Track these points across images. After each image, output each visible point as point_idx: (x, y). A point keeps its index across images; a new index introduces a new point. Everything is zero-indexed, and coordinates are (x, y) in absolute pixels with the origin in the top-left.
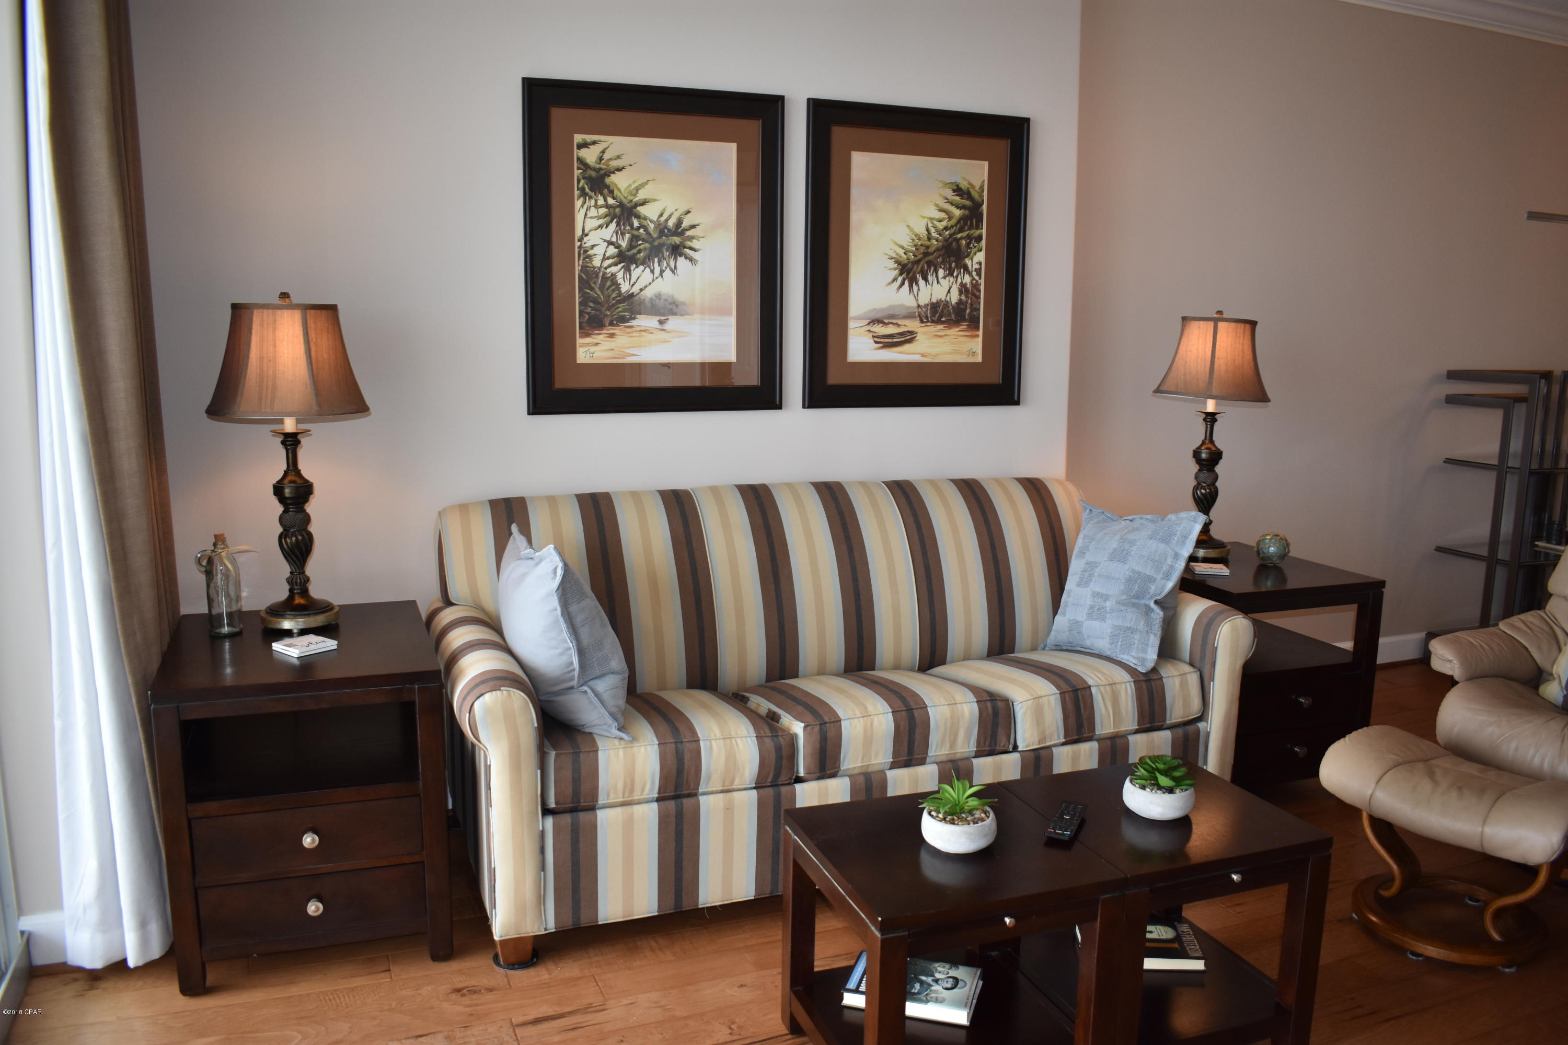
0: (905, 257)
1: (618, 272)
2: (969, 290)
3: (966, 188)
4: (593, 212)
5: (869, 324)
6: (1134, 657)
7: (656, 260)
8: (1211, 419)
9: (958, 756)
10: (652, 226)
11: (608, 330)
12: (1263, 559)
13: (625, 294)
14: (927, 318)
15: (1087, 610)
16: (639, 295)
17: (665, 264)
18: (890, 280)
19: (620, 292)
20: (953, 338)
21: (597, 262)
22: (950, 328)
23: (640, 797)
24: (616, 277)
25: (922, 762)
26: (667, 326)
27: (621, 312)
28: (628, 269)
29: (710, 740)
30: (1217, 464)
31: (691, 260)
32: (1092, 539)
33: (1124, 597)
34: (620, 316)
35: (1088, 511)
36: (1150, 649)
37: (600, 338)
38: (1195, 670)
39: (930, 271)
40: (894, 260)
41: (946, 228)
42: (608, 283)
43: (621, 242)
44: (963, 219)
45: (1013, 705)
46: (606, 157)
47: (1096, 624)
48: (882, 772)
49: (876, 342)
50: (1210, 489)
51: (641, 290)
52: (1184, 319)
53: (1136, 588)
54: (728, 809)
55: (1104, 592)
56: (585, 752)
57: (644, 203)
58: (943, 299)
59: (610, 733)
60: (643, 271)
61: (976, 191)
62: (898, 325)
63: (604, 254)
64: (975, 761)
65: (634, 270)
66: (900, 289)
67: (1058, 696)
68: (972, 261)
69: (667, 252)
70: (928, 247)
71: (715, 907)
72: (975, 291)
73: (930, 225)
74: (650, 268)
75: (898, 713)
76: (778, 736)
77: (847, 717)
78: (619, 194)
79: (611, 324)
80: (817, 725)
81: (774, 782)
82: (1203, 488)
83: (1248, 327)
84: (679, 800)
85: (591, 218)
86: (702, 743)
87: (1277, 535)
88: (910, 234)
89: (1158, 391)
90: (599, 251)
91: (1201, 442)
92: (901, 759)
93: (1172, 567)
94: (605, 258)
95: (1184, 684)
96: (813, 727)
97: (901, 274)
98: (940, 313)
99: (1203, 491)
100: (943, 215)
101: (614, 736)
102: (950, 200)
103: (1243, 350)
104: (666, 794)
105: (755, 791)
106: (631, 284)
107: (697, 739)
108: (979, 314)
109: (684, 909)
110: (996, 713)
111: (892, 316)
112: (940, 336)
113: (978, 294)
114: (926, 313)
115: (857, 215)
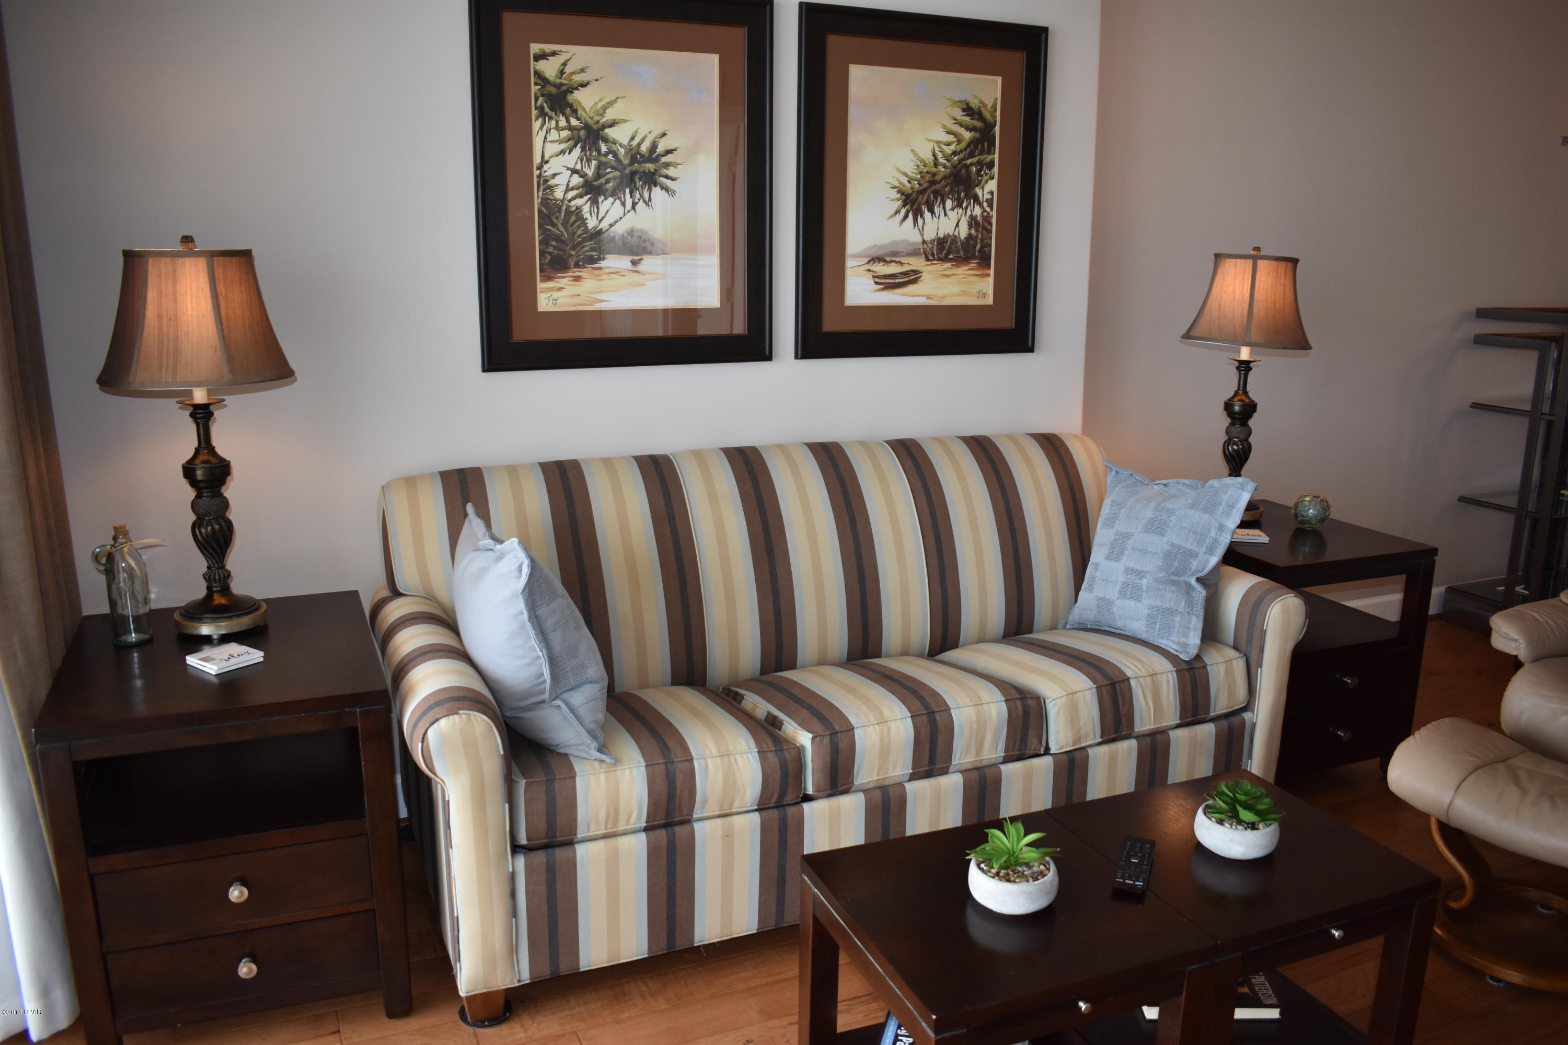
0: (909, 185)
1: (584, 205)
2: (979, 223)
3: (977, 107)
4: (554, 135)
5: (868, 262)
6: (1174, 643)
7: (627, 190)
8: (1245, 367)
9: (985, 763)
10: (622, 151)
11: (574, 272)
12: (1301, 522)
13: (593, 230)
14: (933, 255)
15: (1118, 587)
16: (608, 231)
17: (638, 196)
18: (893, 212)
19: (587, 228)
20: (961, 278)
21: (559, 194)
22: (958, 267)
23: (626, 827)
24: (581, 211)
25: (945, 771)
26: (640, 267)
27: (588, 251)
28: (595, 202)
29: (705, 758)
30: (1250, 417)
31: (668, 190)
32: (1121, 506)
33: (1162, 574)
34: (587, 256)
35: (1114, 472)
36: (1192, 633)
37: (564, 281)
38: (1241, 655)
39: (936, 202)
40: (896, 190)
41: (954, 153)
42: (573, 218)
43: (586, 170)
44: (973, 143)
45: (1045, 702)
46: (568, 70)
47: (1131, 604)
48: (901, 785)
49: (876, 283)
50: (1243, 445)
51: (611, 226)
52: (1218, 256)
53: (1176, 564)
54: (727, 836)
55: (1138, 567)
56: (560, 779)
57: (612, 124)
58: (951, 234)
59: (589, 754)
60: (613, 204)
61: (987, 110)
62: (902, 264)
63: (568, 185)
64: (1003, 767)
65: (602, 202)
66: (904, 223)
67: (1095, 690)
68: (983, 191)
69: (639, 182)
70: (934, 175)
71: (714, 943)
72: (986, 224)
73: (937, 149)
74: (620, 200)
75: (918, 717)
76: (783, 750)
77: (860, 725)
78: (584, 114)
79: (577, 265)
80: (827, 735)
81: (779, 802)
82: (1235, 443)
83: (1290, 265)
84: (670, 829)
85: (552, 142)
86: (696, 763)
87: (1317, 497)
88: (915, 159)
89: (1187, 336)
90: (561, 181)
91: (1234, 392)
92: (922, 769)
93: (1216, 540)
94: (568, 189)
95: (1229, 671)
96: (822, 737)
97: (904, 206)
98: (948, 250)
99: (1235, 447)
100: (951, 138)
101: (594, 758)
102: (959, 121)
103: (1284, 291)
104: (655, 823)
105: (757, 815)
106: (599, 219)
107: (690, 758)
108: (990, 251)
109: (677, 949)
110: (1026, 714)
111: (895, 254)
112: (947, 276)
113: (989, 227)
114: (931, 249)
115: (855, 138)
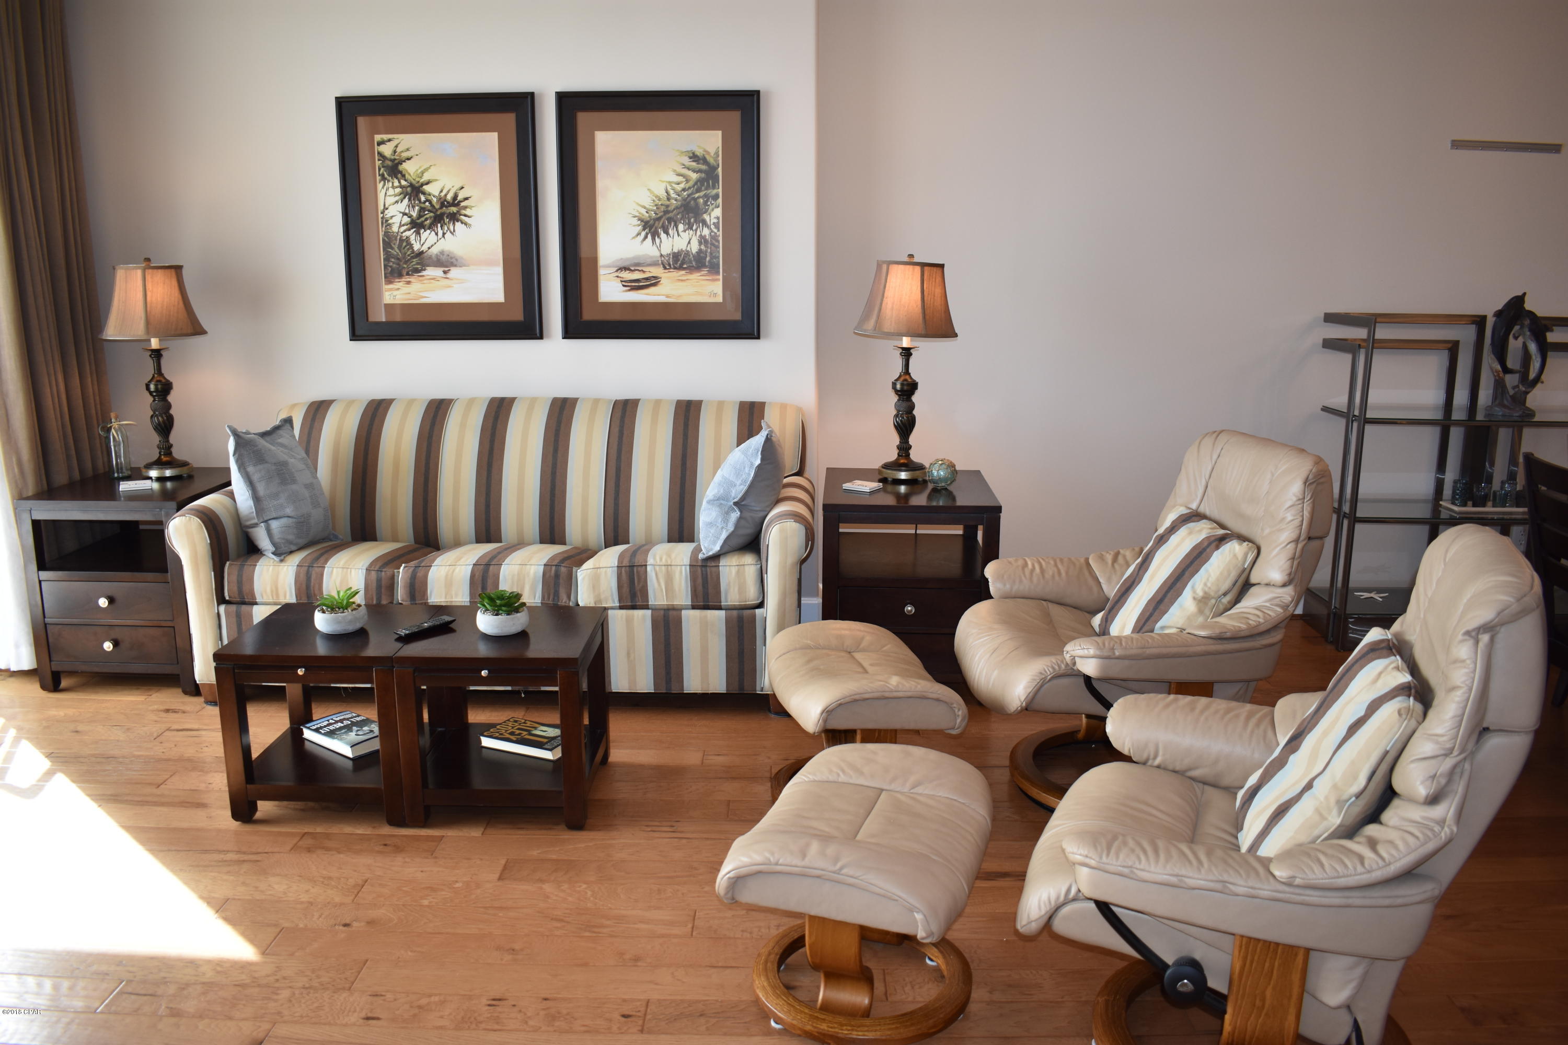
0: (647, 215)
1: (411, 235)
2: (708, 241)
3: (702, 155)
4: (391, 192)
5: (617, 271)
6: (709, 545)
7: (439, 225)
8: (907, 353)
10: (435, 200)
11: (406, 279)
13: (417, 251)
14: (669, 265)
16: (427, 252)
17: (446, 228)
18: (635, 234)
19: (413, 250)
20: (695, 282)
21: (395, 229)
22: (691, 274)
24: (410, 239)
26: (449, 275)
27: (415, 265)
28: (418, 233)
30: (913, 393)
31: (466, 224)
34: (414, 268)
37: (399, 284)
39: (670, 226)
40: (637, 218)
41: (684, 190)
42: (404, 244)
43: (412, 213)
44: (700, 181)
46: (399, 150)
49: (624, 286)
50: (909, 418)
51: (429, 248)
56: (249, 565)
57: (428, 183)
58: (684, 249)
59: (270, 554)
60: (430, 234)
61: (711, 156)
62: (644, 272)
63: (401, 223)
65: (423, 233)
66: (644, 242)
67: (615, 568)
68: (710, 217)
69: (447, 219)
70: (667, 206)
72: (714, 242)
73: (669, 188)
74: (435, 232)
78: (409, 177)
79: (408, 274)
82: (902, 416)
85: (389, 196)
88: (651, 196)
90: (396, 221)
94: (401, 226)
95: (742, 573)
97: (644, 230)
98: (682, 261)
100: (681, 179)
101: (271, 557)
102: (687, 166)
104: (300, 601)
106: (421, 244)
108: (719, 262)
110: (558, 576)
111: (638, 264)
112: (682, 280)
113: (717, 244)
114: (668, 261)
115: (603, 182)
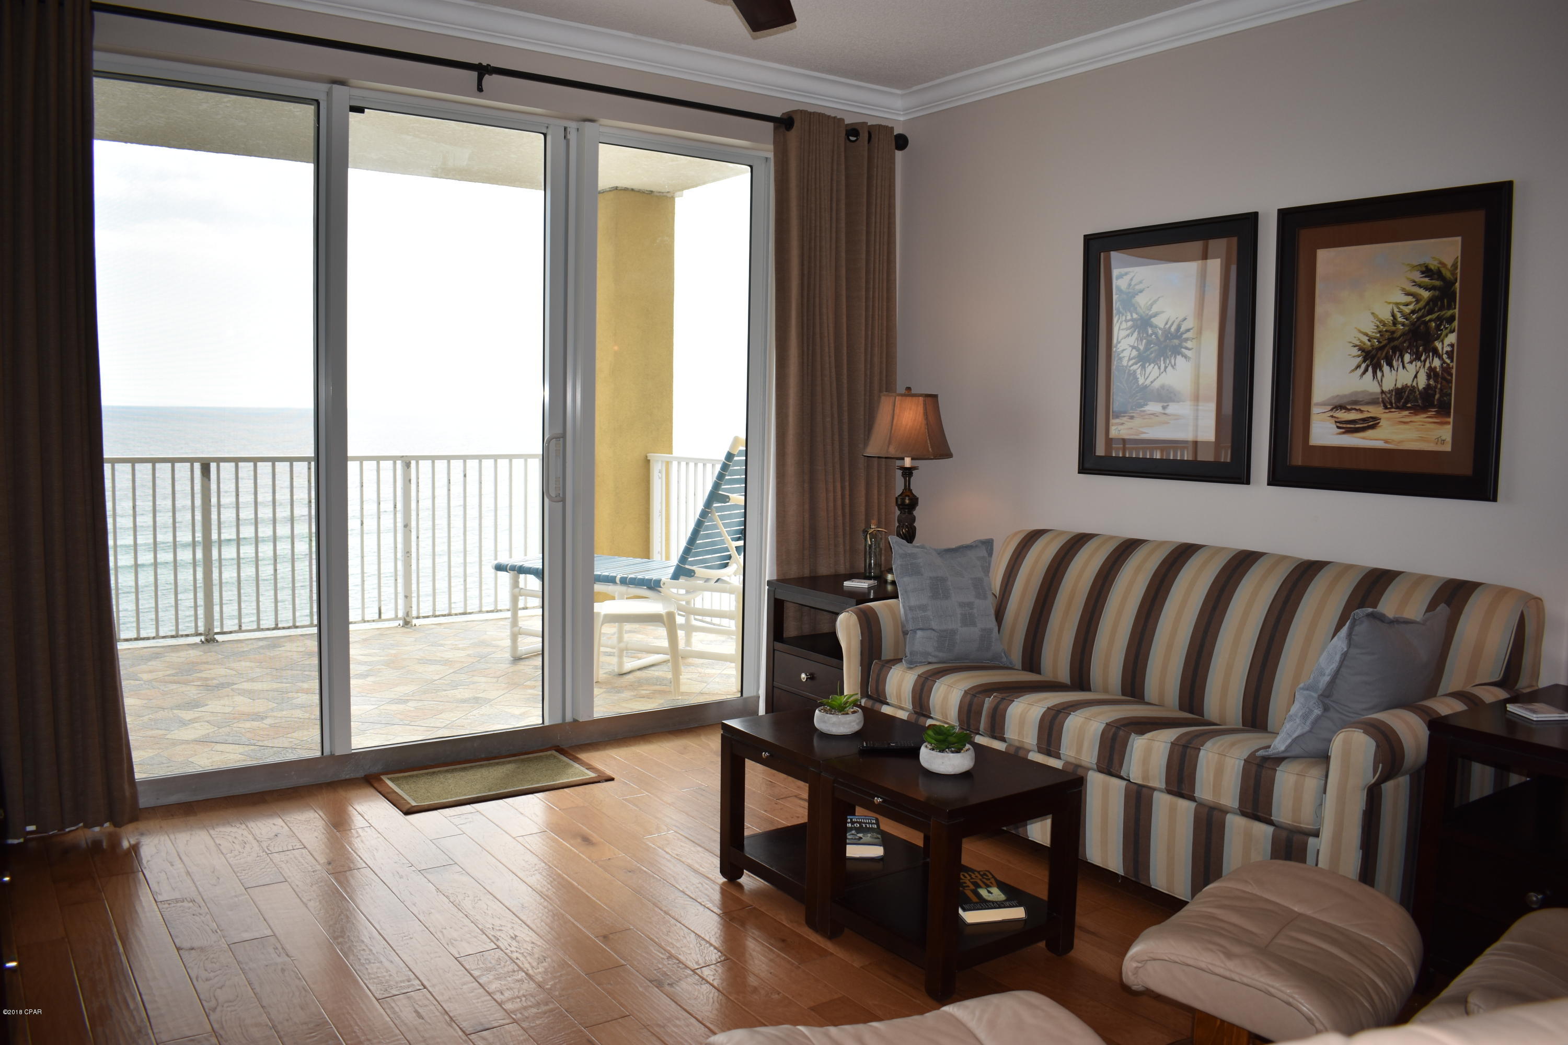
0: (1369, 343)
1: (1138, 369)
2: (1438, 374)
3: (1436, 268)
4: (1124, 326)
5: (1332, 410)
7: (1162, 359)
9: (1081, 763)
10: (1160, 332)
11: (1131, 414)
13: (1142, 386)
14: (1391, 404)
16: (1150, 387)
17: (1168, 362)
18: (1354, 367)
19: (1139, 385)
20: (1420, 425)
21: (1125, 363)
22: (1416, 415)
23: (904, 706)
24: (1136, 374)
25: (1056, 756)
27: (1138, 400)
28: (1143, 367)
31: (1186, 357)
37: (1123, 419)
39: (1395, 357)
40: (1357, 348)
41: (1413, 312)
42: (1131, 378)
43: (1140, 346)
44: (1431, 300)
46: (1133, 283)
48: (1027, 751)
49: (1338, 427)
51: (1152, 382)
57: (1155, 315)
58: (1409, 384)
60: (1154, 368)
61: (1447, 269)
62: (1362, 411)
63: (1130, 356)
64: (1090, 772)
65: (1148, 367)
66: (1364, 376)
68: (1443, 344)
69: (1169, 352)
70: (1393, 332)
72: (1446, 375)
73: (1396, 310)
74: (1158, 365)
78: (1140, 310)
79: (1132, 409)
85: (1122, 329)
88: (1375, 321)
90: (1126, 354)
94: (1130, 359)
97: (1364, 361)
98: (1406, 399)
100: (1410, 299)
102: (1418, 283)
106: (1146, 378)
108: (1451, 400)
111: (1356, 402)
112: (1406, 423)
113: (1449, 378)
114: (1390, 398)
115: (1322, 308)
